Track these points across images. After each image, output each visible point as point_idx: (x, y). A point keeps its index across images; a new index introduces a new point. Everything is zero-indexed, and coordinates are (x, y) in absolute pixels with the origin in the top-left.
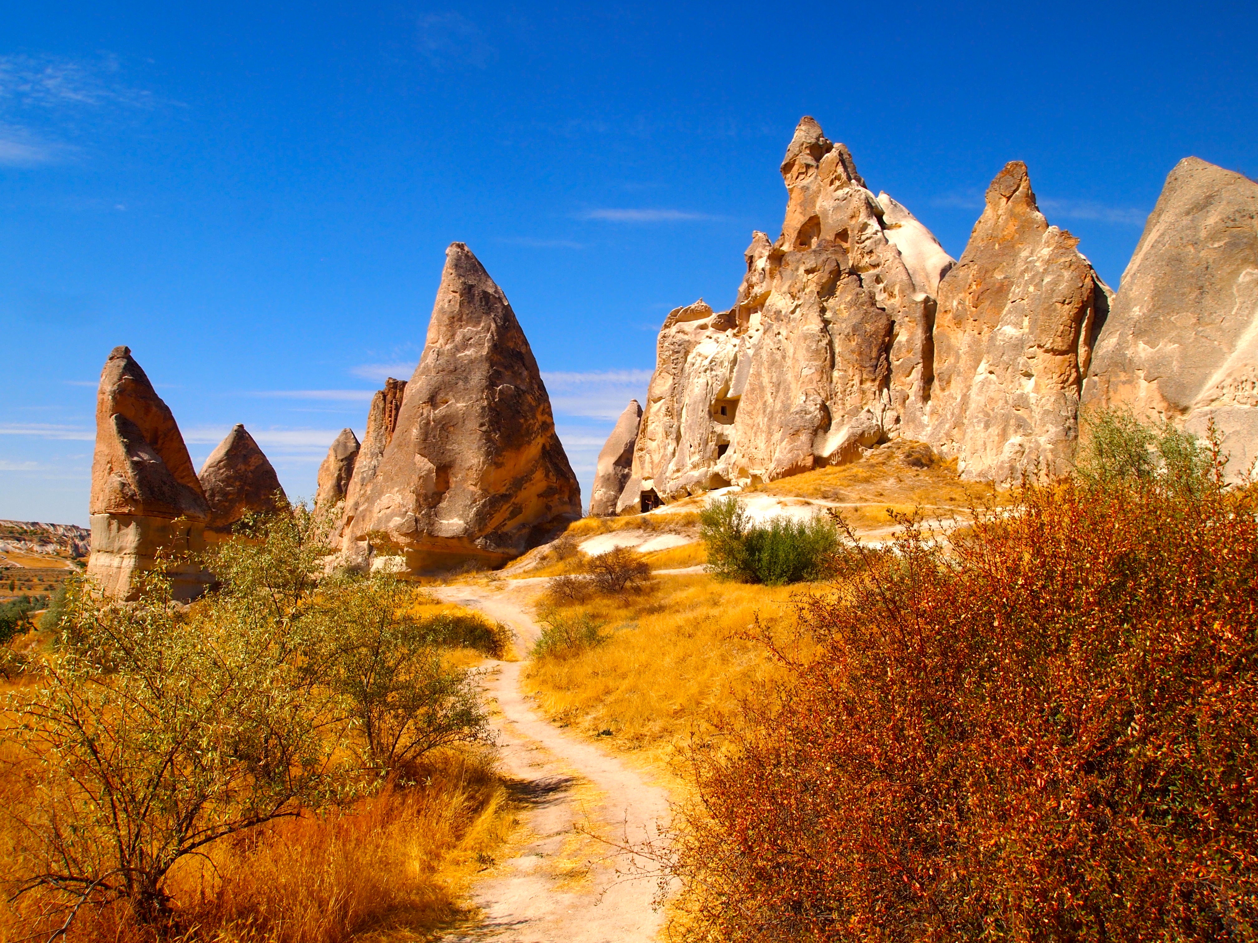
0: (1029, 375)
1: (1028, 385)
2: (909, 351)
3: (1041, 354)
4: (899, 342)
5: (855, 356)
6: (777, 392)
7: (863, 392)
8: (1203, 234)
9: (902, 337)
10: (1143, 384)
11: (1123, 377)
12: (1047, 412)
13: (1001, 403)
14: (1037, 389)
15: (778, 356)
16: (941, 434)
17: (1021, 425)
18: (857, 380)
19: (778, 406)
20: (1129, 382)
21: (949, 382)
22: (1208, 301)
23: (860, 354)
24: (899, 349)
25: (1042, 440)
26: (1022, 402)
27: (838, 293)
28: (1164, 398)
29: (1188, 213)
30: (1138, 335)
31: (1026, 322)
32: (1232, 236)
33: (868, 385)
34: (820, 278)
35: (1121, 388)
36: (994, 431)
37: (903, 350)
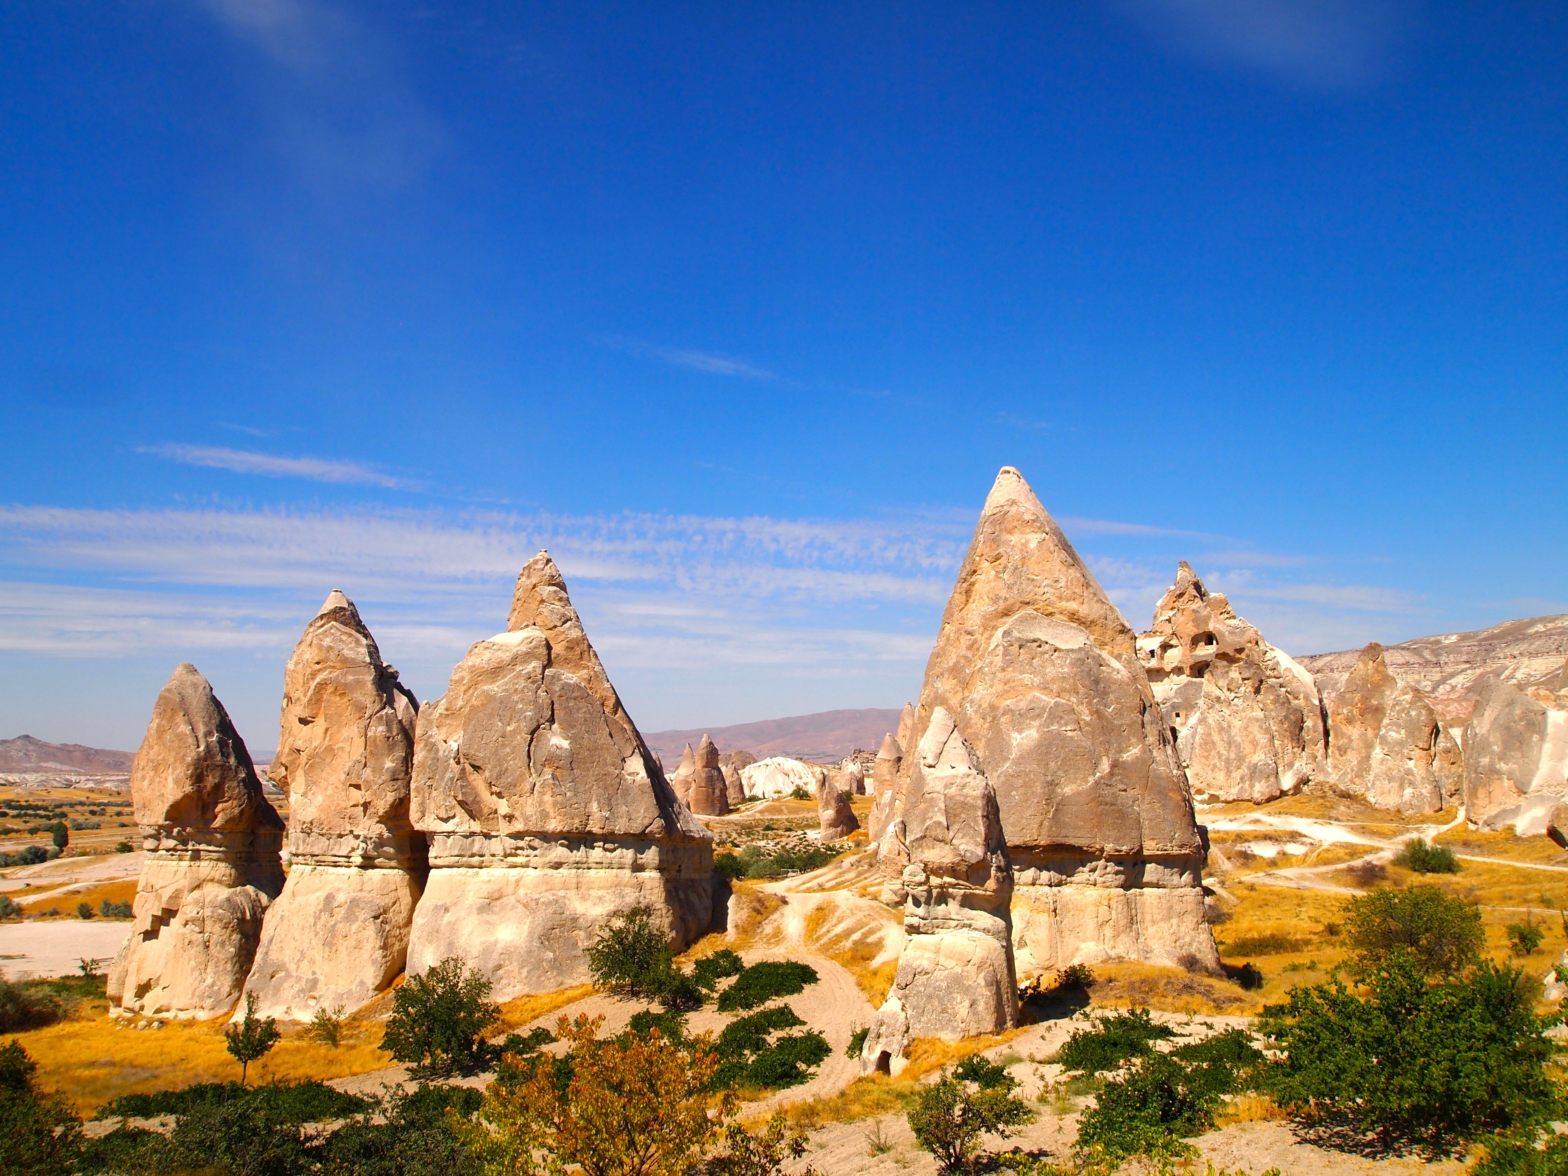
0: (1410, 759)
1: (1411, 764)
2: (1315, 732)
3: (1417, 750)
4: (1307, 726)
5: (1288, 734)
6: (1230, 747)
7: (1294, 753)
8: (1516, 718)
9: (1309, 723)
10: (1506, 781)
11: (1496, 776)
12: (1423, 778)
13: (1396, 771)
14: (1416, 766)
15: (1225, 725)
16: (1347, 780)
17: (1411, 783)
18: (1290, 747)
19: (1233, 756)
20: (1499, 779)
21: (1345, 752)
22: (1524, 748)
23: (1291, 732)
24: (1309, 730)
25: (1424, 791)
26: (1409, 772)
27: (1262, 692)
28: (1517, 787)
29: (1507, 706)
30: (1500, 759)
31: (1403, 731)
32: (1527, 720)
33: (1296, 749)
34: (1253, 684)
35: (1496, 781)
36: (1395, 785)
37: (1311, 731)
